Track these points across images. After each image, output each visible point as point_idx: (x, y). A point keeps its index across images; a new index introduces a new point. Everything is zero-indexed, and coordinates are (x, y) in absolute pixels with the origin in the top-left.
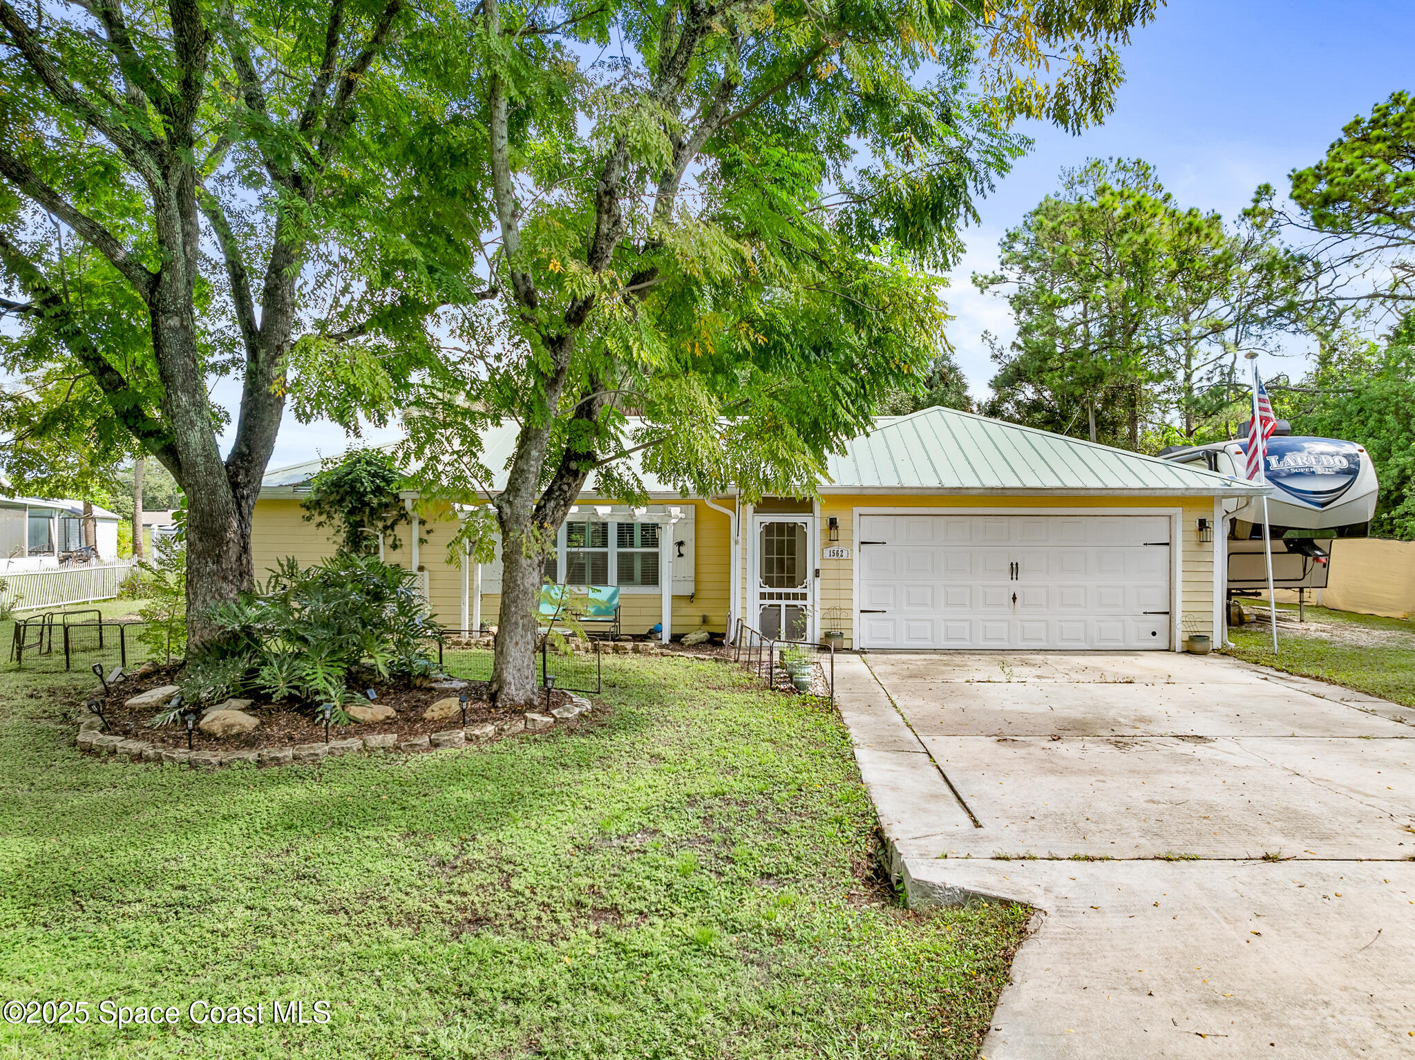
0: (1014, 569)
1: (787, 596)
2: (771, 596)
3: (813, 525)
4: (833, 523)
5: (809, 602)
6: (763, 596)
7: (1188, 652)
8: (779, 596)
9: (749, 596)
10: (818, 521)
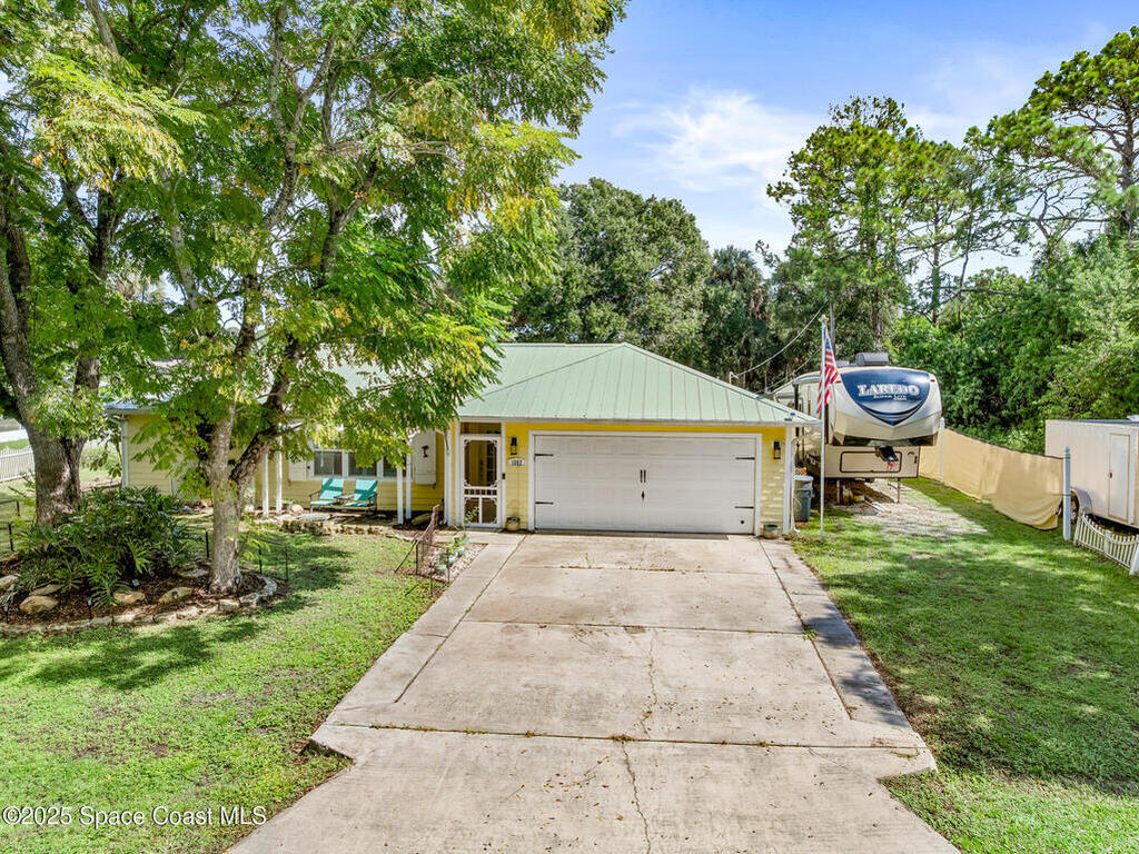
0: (643, 474)
1: (483, 492)
2: (472, 492)
3: (501, 444)
4: (514, 442)
5: (498, 496)
6: (466, 492)
7: (762, 537)
8: (478, 492)
9: (457, 490)
10: (504, 440)
